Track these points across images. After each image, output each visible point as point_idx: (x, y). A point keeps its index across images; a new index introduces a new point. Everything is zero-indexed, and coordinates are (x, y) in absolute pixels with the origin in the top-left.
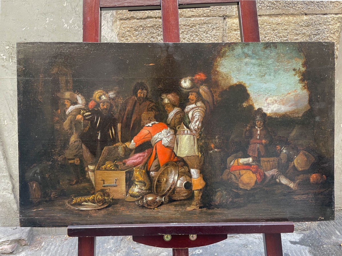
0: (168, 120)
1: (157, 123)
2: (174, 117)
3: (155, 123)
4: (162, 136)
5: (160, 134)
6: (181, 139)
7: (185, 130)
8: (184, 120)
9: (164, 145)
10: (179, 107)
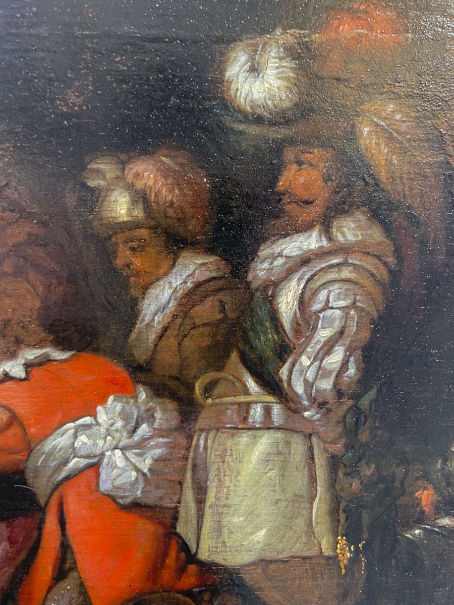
0: (138, 339)
1: (59, 355)
2: (175, 317)
3: (46, 361)
4: (100, 443)
5: (88, 427)
6: (223, 456)
7: (249, 399)
8: (247, 340)
9: (113, 499)
10: (210, 251)
